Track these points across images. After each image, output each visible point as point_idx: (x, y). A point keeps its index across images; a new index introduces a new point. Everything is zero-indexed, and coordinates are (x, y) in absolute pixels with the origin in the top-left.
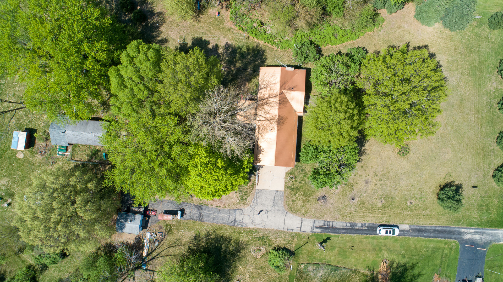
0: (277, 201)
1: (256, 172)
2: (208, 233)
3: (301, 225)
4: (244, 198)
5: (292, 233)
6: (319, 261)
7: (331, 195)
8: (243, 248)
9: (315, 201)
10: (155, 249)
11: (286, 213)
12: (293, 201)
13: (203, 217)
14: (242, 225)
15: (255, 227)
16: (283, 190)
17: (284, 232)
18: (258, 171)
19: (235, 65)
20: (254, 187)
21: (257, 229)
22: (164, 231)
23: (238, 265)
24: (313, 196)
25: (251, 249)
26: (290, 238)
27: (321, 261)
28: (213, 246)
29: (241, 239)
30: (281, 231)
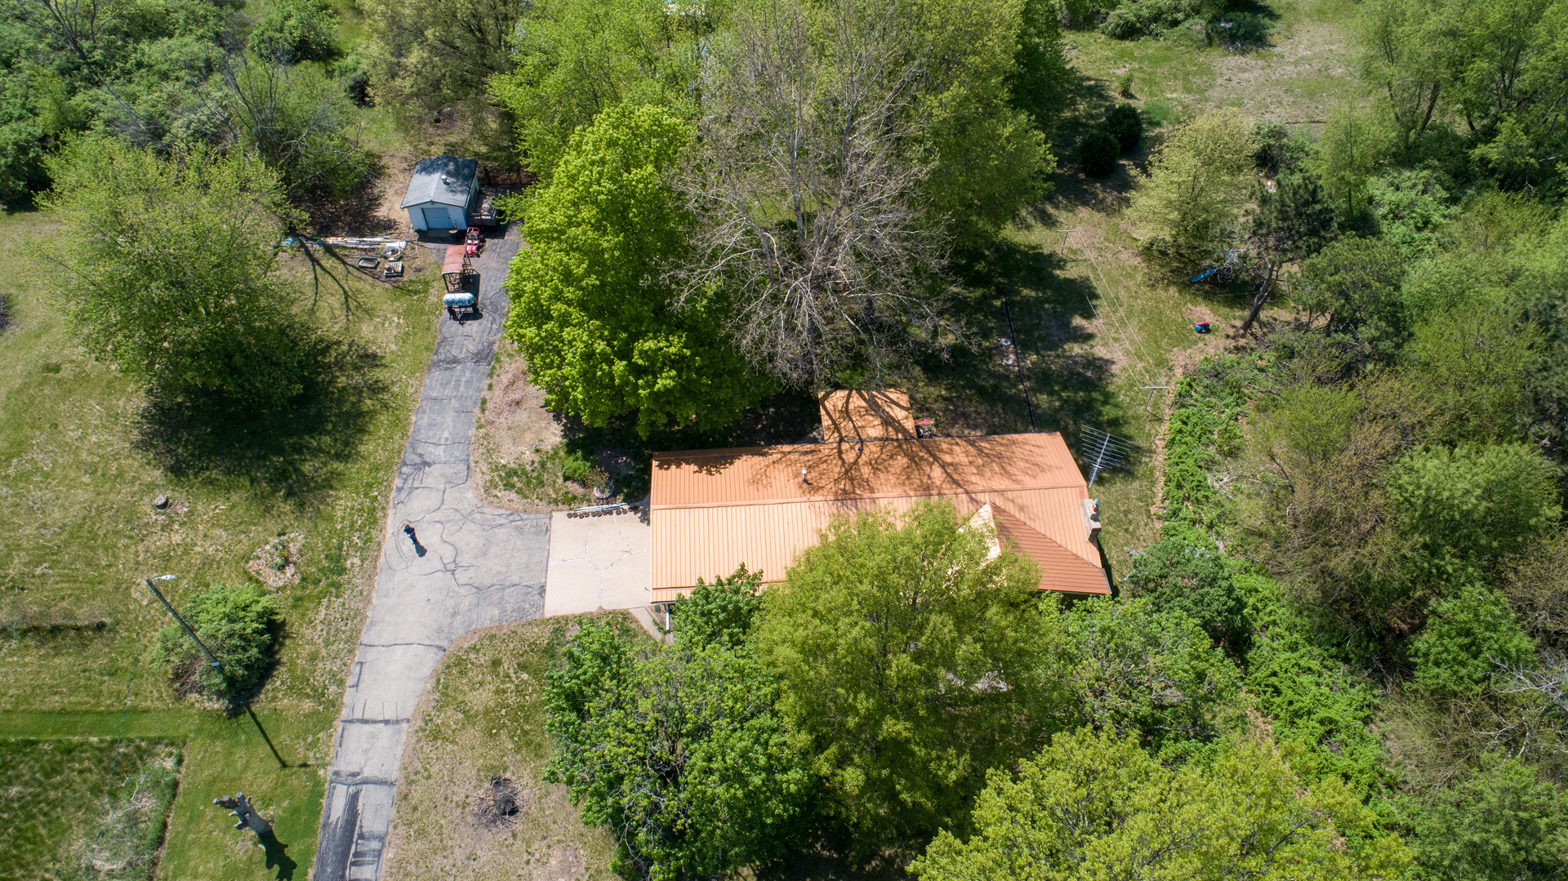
0: (495, 598)
1: (624, 500)
2: (385, 389)
3: (375, 722)
4: (515, 479)
5: (341, 683)
6: (173, 846)
7: (519, 843)
8: (301, 506)
9: (493, 767)
10: (344, 263)
11: (439, 647)
12: (496, 663)
13: (446, 369)
14: (400, 490)
15: (388, 535)
16: (548, 615)
17: (351, 651)
18: (626, 507)
19: (1035, 391)
20: (561, 506)
21: (379, 544)
22: (405, 278)
23: (235, 497)
24: (518, 750)
25: (292, 535)
26: (318, 680)
27: (170, 858)
28: (331, 408)
29: (342, 494)
30: (357, 637)
